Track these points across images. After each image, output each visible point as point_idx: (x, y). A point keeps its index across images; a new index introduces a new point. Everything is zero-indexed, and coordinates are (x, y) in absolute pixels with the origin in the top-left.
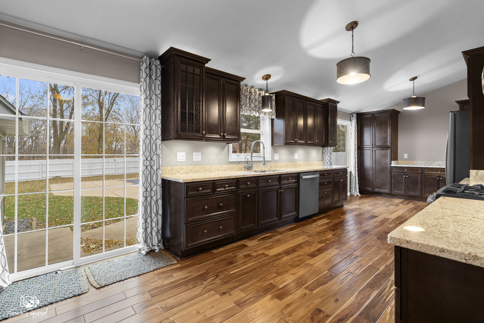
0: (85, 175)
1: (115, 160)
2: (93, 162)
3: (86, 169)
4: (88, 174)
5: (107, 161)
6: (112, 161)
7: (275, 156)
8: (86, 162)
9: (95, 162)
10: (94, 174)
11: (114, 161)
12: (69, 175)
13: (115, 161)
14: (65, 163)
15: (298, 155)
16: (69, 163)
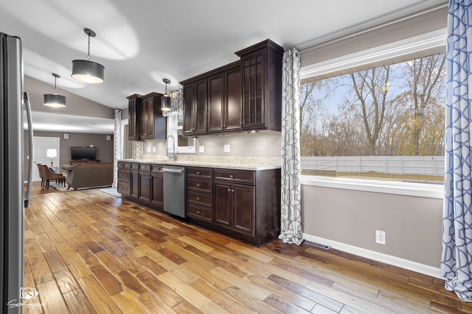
0: (397, 172)
1: (433, 158)
2: (406, 159)
3: (399, 166)
4: (400, 172)
5: (423, 160)
6: (429, 160)
7: (200, 148)
8: (398, 159)
9: (408, 159)
10: (407, 172)
11: (431, 159)
12: (382, 170)
13: (433, 160)
14: (378, 159)
15: (230, 147)
16: (382, 159)
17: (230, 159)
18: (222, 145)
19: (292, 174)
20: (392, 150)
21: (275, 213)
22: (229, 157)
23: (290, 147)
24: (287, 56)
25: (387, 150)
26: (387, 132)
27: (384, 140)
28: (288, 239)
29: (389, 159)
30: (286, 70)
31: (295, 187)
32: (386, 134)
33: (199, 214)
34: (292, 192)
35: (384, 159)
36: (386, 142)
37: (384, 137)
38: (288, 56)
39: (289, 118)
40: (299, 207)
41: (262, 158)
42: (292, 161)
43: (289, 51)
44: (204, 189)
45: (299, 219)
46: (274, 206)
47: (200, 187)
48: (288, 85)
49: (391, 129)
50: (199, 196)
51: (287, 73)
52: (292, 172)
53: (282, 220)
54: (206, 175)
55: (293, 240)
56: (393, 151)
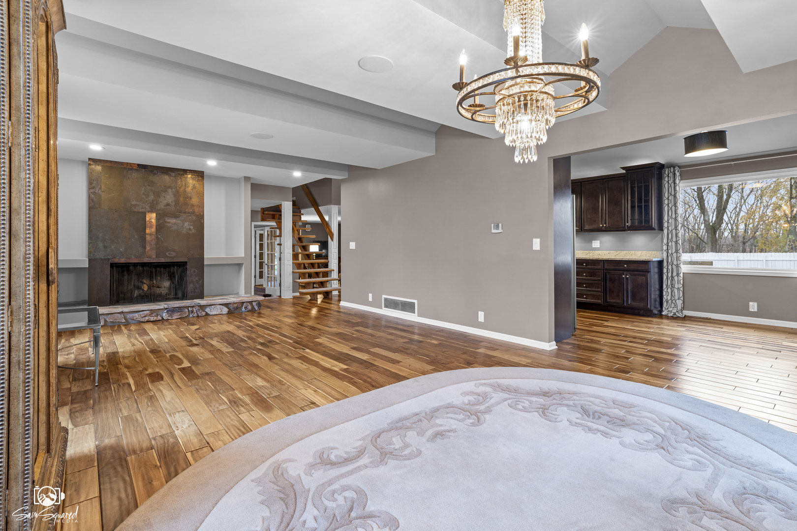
14: (723, 258)
15: (600, 243)
16: (729, 258)
17: (601, 254)
18: (590, 241)
19: (676, 264)
20: (744, 243)
21: (657, 296)
22: (600, 251)
23: (673, 244)
24: (669, 172)
25: (735, 242)
26: (734, 211)
27: (729, 225)
28: (673, 313)
29: (742, 258)
30: (668, 183)
31: (678, 275)
32: (732, 214)
33: (586, 298)
34: (676, 278)
35: (732, 258)
36: (732, 229)
37: (729, 220)
38: (671, 172)
39: (672, 221)
40: (682, 289)
41: (640, 252)
42: (675, 255)
43: (672, 168)
44: (591, 277)
45: (682, 299)
46: (656, 290)
47: (586, 276)
48: (671, 195)
49: (744, 206)
50: (585, 284)
51: (669, 185)
52: (675, 263)
53: (664, 300)
54: (594, 265)
55: (677, 314)
56: (747, 244)
